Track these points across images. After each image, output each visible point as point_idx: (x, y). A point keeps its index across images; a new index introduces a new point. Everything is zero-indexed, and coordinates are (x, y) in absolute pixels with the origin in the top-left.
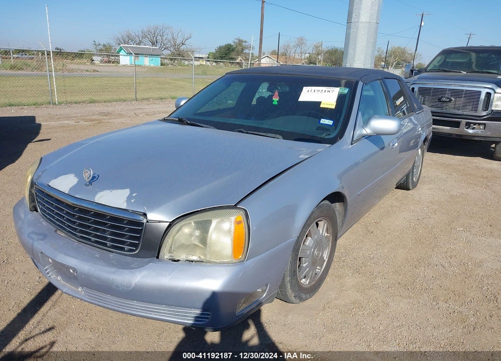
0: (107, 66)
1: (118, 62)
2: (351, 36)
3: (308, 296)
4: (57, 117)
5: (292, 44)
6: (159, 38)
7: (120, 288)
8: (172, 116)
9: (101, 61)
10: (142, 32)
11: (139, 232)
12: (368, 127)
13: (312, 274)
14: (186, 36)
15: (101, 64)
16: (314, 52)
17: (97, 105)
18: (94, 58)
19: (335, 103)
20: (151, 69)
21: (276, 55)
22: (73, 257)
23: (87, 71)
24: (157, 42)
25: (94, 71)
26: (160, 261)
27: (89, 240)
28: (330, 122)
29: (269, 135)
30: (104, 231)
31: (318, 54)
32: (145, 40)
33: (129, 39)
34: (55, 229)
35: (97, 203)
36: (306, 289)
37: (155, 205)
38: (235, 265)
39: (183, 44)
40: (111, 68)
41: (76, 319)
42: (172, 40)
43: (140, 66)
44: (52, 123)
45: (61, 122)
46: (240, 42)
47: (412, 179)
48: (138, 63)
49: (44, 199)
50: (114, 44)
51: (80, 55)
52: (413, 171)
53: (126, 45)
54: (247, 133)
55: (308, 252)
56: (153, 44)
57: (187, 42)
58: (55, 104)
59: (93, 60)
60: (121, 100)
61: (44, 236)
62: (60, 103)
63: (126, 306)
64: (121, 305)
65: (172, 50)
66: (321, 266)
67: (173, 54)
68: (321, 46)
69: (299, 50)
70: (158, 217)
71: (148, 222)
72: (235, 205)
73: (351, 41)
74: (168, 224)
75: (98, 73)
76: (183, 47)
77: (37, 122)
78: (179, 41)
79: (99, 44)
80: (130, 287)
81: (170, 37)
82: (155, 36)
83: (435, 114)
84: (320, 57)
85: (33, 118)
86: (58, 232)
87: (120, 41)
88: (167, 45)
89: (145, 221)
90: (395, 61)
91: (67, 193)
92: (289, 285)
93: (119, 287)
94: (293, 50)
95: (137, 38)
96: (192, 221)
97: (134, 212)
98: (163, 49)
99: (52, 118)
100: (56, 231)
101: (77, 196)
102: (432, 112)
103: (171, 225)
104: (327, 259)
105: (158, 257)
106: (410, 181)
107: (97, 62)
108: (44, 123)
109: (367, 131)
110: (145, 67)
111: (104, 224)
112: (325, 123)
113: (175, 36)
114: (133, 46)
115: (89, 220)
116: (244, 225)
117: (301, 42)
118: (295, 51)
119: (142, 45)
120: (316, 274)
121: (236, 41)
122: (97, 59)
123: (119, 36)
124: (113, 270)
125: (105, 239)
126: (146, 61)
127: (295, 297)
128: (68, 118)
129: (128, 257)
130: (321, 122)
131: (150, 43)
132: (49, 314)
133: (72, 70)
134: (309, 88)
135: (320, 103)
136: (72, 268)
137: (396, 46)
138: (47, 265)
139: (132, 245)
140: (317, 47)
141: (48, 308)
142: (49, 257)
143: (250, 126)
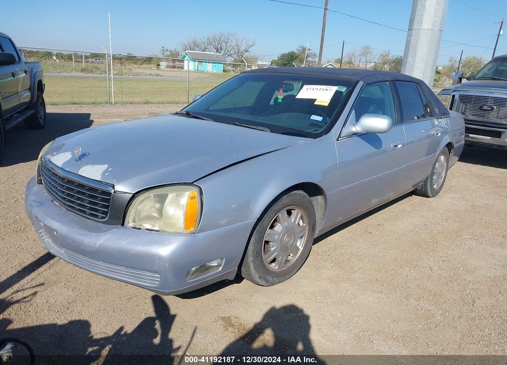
0: (172, 71)
1: (182, 68)
2: (411, 43)
3: (276, 279)
4: (110, 115)
5: (357, 53)
6: (224, 44)
7: (88, 249)
8: (183, 110)
9: (167, 67)
10: (208, 39)
11: (108, 201)
12: (359, 125)
13: (282, 260)
14: (250, 44)
15: (166, 69)
16: (380, 61)
17: (149, 105)
18: (161, 63)
19: (329, 101)
20: (212, 74)
21: (339, 63)
22: (58, 221)
23: (151, 75)
24: (221, 49)
25: (157, 75)
26: (125, 228)
27: (74, 208)
28: (319, 118)
29: (259, 128)
30: (83, 200)
31: (384, 63)
32: (211, 47)
33: (195, 45)
34: (52, 199)
35: (80, 175)
36: (275, 273)
37: (122, 179)
38: (186, 236)
39: (246, 51)
40: (175, 73)
41: (64, 279)
42: (236, 47)
43: (202, 72)
44: (103, 120)
45: (111, 120)
46: (304, 49)
47: (432, 185)
48: (201, 68)
49: (51, 177)
50: (180, 50)
51: (149, 60)
52: (432, 178)
53: (192, 51)
54: (240, 126)
55: (276, 237)
56: (217, 51)
57: (250, 49)
58: (111, 104)
59: (159, 66)
60: (174, 103)
61: (41, 204)
62: (116, 103)
63: (96, 267)
64: (92, 266)
65: (235, 57)
66: (295, 255)
67: (236, 60)
68: (388, 55)
69: (364, 59)
70: (123, 188)
71: (115, 192)
72: (192, 183)
73: (411, 49)
74: (131, 195)
75: (160, 77)
76: (246, 55)
77: (91, 118)
78: (242, 48)
79: (167, 50)
80: (95, 248)
81: (234, 44)
82: (220, 43)
83: (469, 122)
84: (386, 66)
85: (89, 115)
86: (55, 202)
87: (186, 47)
88: (231, 52)
89: (112, 191)
90: (468, 72)
91: (60, 166)
92: (252, 265)
93: (86, 247)
94: (358, 59)
95: (202, 44)
96: (151, 194)
97: (107, 184)
98: (227, 55)
99: (104, 115)
100: (52, 201)
101: (67, 169)
102: (465, 120)
103: (134, 196)
104: (302, 249)
105: (123, 225)
106: (429, 188)
107: (163, 67)
108: (96, 120)
109: (357, 129)
110: (207, 73)
111: (84, 194)
112: (316, 119)
113: (239, 43)
114: (198, 52)
115: (73, 190)
116: (198, 200)
117: (366, 51)
118: (360, 60)
119: (207, 51)
120: (287, 261)
121: (300, 48)
122: (163, 64)
123: (186, 43)
124: (84, 232)
125: (85, 207)
126: (209, 68)
127: (260, 278)
128: (120, 116)
129: (100, 224)
130: (311, 118)
131: (215, 50)
132: (43, 274)
133: (136, 74)
134: (309, 86)
135: (315, 100)
136: (56, 231)
137: (472, 56)
138: (41, 229)
139: (104, 213)
140: (383, 56)
141: (45, 269)
142: (41, 221)
143: (245, 120)
